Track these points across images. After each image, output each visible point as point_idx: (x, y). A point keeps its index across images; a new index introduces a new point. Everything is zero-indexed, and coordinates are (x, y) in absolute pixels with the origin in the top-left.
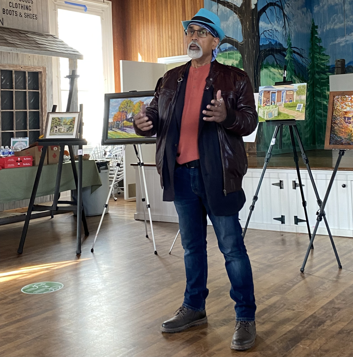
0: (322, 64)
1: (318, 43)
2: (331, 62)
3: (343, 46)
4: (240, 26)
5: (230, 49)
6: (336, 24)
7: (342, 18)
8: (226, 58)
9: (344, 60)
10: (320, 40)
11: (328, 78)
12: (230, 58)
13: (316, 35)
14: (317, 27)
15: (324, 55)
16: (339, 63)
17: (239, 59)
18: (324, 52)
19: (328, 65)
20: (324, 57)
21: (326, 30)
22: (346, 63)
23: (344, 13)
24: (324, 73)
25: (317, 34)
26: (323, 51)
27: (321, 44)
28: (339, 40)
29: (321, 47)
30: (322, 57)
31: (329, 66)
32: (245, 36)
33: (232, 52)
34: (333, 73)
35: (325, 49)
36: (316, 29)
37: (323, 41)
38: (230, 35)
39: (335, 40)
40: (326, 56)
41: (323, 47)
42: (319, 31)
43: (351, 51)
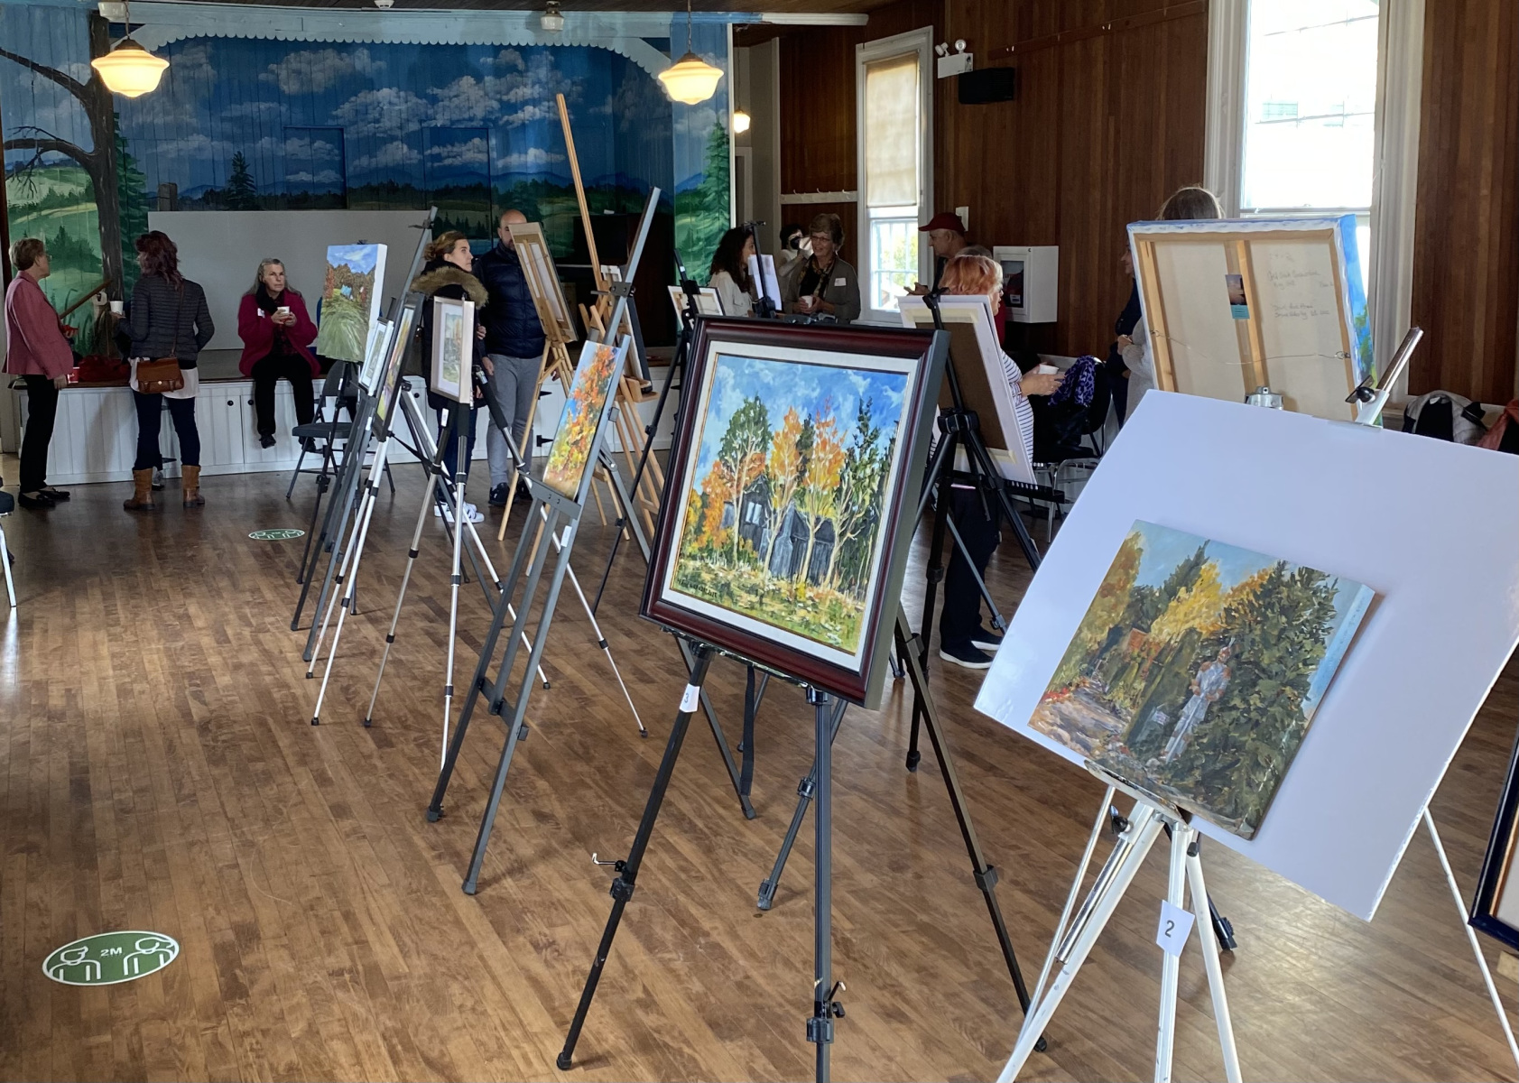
0: (131, 188)
1: (121, 146)
2: (150, 187)
3: (173, 160)
4: (87, 121)
5: (62, 163)
8: (55, 179)
9: (175, 185)
10: (124, 142)
11: (146, 217)
12: (64, 180)
13: (117, 132)
14: (117, 116)
15: (134, 171)
16: (166, 190)
17: (85, 184)
18: (134, 166)
19: (143, 191)
20: (135, 176)
21: (138, 124)
22: (179, 190)
24: (137, 207)
25: (119, 129)
26: (132, 163)
27: (127, 150)
28: (163, 147)
29: (128, 155)
30: (128, 175)
31: (145, 194)
32: (97, 143)
33: (69, 168)
34: (153, 207)
35: (135, 161)
37: (131, 143)
38: (66, 136)
39: (156, 146)
40: (139, 173)
41: (132, 156)
43: (188, 169)
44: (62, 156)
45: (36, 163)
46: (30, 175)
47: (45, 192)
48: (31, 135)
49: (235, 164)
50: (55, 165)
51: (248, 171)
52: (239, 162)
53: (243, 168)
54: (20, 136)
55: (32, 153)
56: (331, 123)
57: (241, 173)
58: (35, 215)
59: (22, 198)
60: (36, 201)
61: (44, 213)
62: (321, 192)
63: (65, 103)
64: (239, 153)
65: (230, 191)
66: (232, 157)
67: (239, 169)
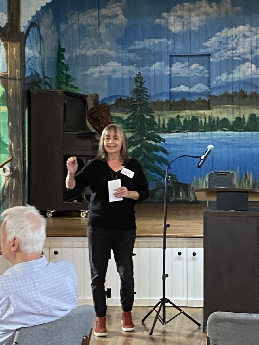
1: (65, 70)
3: (97, 79)
4: (3, 52)
9: (97, 95)
10: (67, 68)
13: (63, 61)
14: (64, 50)
15: (72, 86)
16: (92, 98)
17: (2, 93)
18: (72, 83)
20: (73, 90)
21: (76, 56)
22: (100, 99)
25: (64, 59)
26: (72, 81)
27: (69, 73)
29: (69, 76)
35: (74, 80)
36: (63, 53)
37: (71, 68)
39: (87, 70)
40: (75, 88)
41: (72, 76)
42: (67, 56)
43: (106, 85)
49: (136, 81)
51: (145, 86)
52: (139, 79)
53: (142, 83)
56: (202, 51)
57: (140, 86)
62: (194, 99)
64: (140, 73)
65: (132, 99)
66: (135, 76)
67: (139, 85)
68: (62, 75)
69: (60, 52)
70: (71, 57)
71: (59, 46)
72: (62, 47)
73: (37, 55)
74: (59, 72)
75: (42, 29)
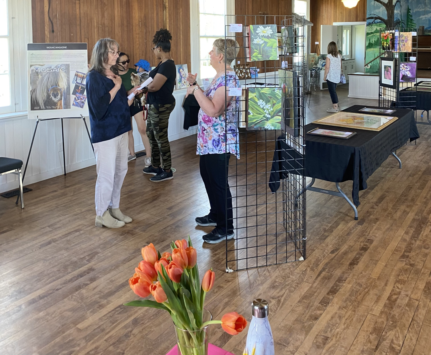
2: (417, 27)
3: (424, 20)
4: (386, 12)
5: (380, 22)
6: (420, 9)
7: (424, 7)
8: (378, 26)
9: (424, 27)
10: (411, 16)
12: (380, 26)
14: (410, 9)
15: (413, 23)
16: (421, 28)
17: (385, 26)
20: (413, 24)
23: (425, 4)
25: (410, 13)
28: (422, 17)
29: (412, 20)
32: (388, 17)
33: (381, 24)
35: (414, 21)
38: (381, 16)
39: (420, 17)
42: (411, 11)
43: (428, 22)
44: (379, 20)
45: (374, 22)
46: (372, 25)
47: (375, 29)
48: (373, 16)
50: (378, 23)
54: (370, 16)
55: (373, 20)
58: (372, 35)
59: (370, 31)
60: (373, 31)
61: (374, 34)
63: (381, 8)
68: (409, 19)
69: (408, 10)
70: (413, 12)
71: (408, 8)
72: (410, 8)
73: (399, 12)
74: (408, 18)
75: (401, 2)
